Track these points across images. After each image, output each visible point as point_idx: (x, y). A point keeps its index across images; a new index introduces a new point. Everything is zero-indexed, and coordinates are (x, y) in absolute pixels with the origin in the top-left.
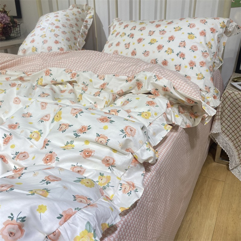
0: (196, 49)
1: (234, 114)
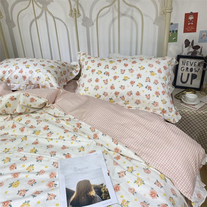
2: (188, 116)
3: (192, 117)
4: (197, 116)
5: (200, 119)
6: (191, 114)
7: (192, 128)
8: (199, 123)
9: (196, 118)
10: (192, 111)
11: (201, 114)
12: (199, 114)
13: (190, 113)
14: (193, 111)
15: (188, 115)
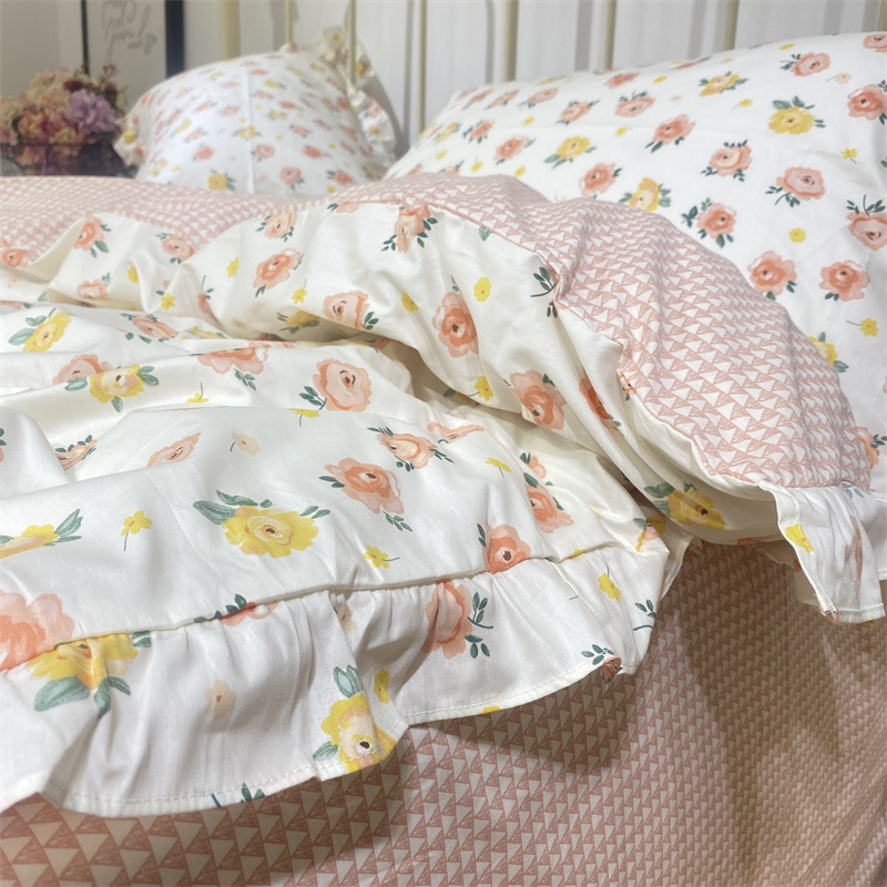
0: (815, 189)
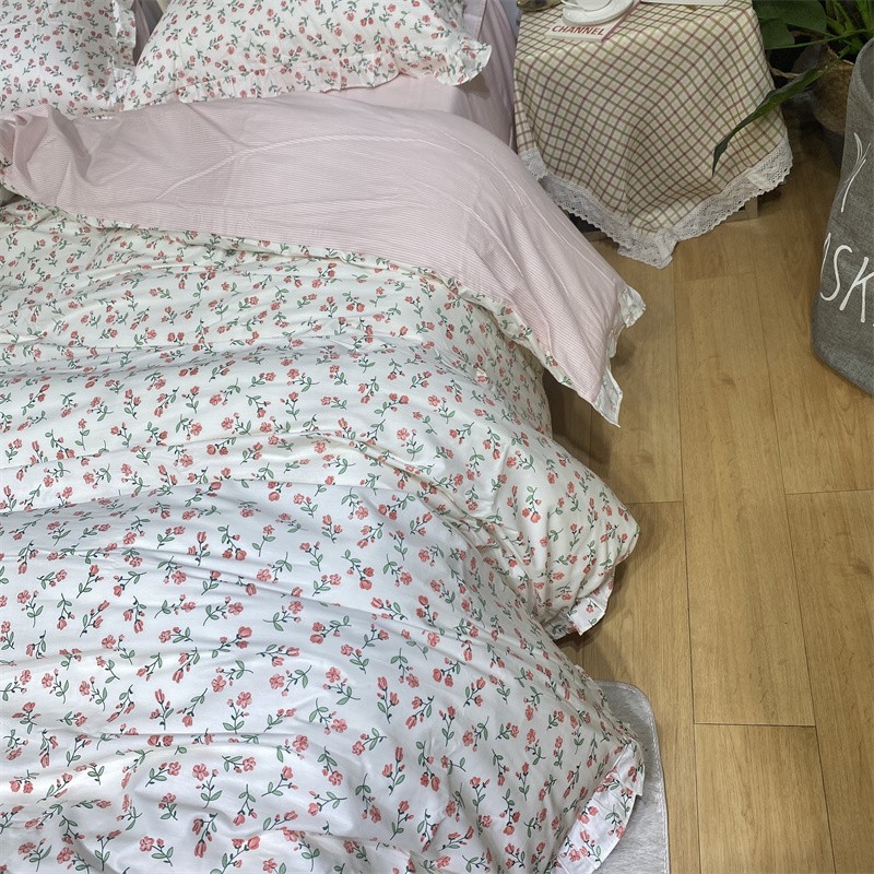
1: (562, 113)
2: (572, 73)
3: (588, 71)
4: (606, 63)
5: (620, 71)
6: (582, 62)
7: (604, 116)
8: (623, 90)
9: (604, 74)
10: (580, 48)
11: (618, 52)
12: (609, 53)
13: (577, 59)
14: (583, 46)
15: (571, 71)
